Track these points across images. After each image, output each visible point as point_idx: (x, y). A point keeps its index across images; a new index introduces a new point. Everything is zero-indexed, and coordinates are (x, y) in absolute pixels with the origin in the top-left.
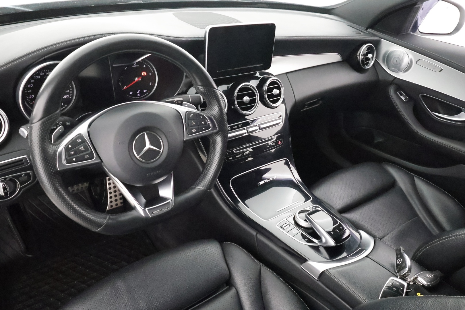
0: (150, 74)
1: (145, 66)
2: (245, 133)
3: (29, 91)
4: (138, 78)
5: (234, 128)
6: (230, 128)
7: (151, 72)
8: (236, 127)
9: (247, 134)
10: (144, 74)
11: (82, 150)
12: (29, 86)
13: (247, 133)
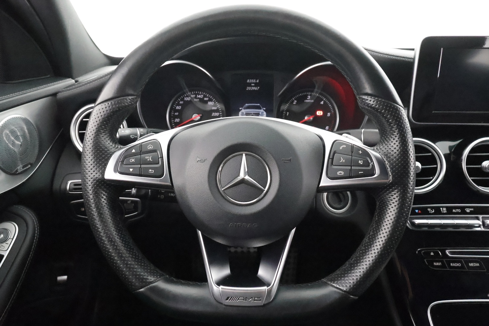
0: (329, 114)
1: (322, 103)
2: (479, 226)
3: (176, 114)
4: (309, 117)
5: (454, 211)
6: (445, 209)
7: (330, 112)
8: (459, 211)
9: (482, 229)
10: (319, 113)
11: (148, 160)
12: (177, 107)
13: (482, 227)
